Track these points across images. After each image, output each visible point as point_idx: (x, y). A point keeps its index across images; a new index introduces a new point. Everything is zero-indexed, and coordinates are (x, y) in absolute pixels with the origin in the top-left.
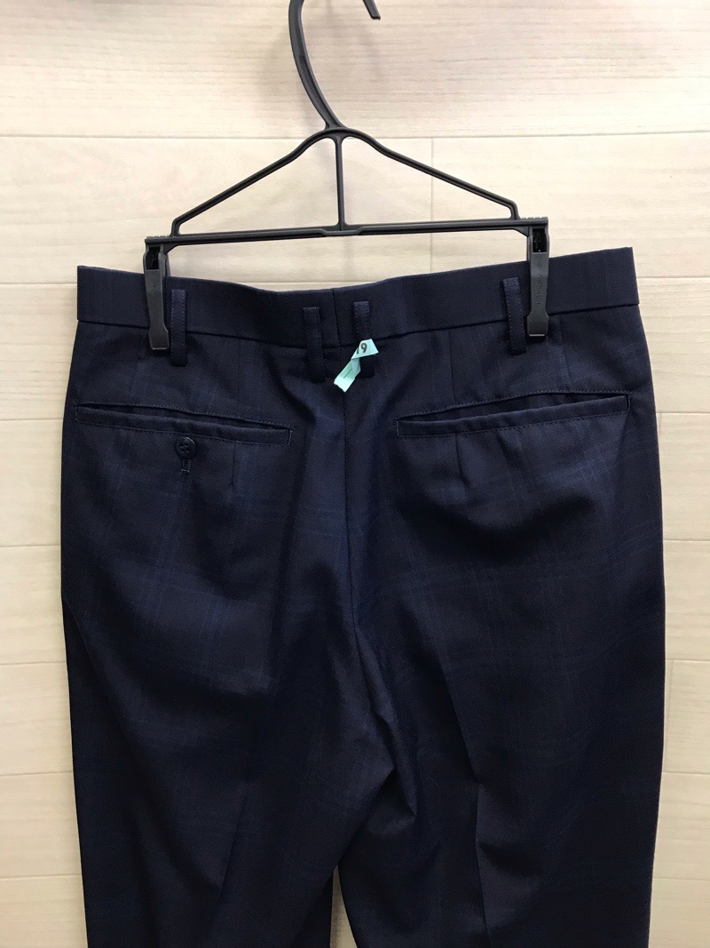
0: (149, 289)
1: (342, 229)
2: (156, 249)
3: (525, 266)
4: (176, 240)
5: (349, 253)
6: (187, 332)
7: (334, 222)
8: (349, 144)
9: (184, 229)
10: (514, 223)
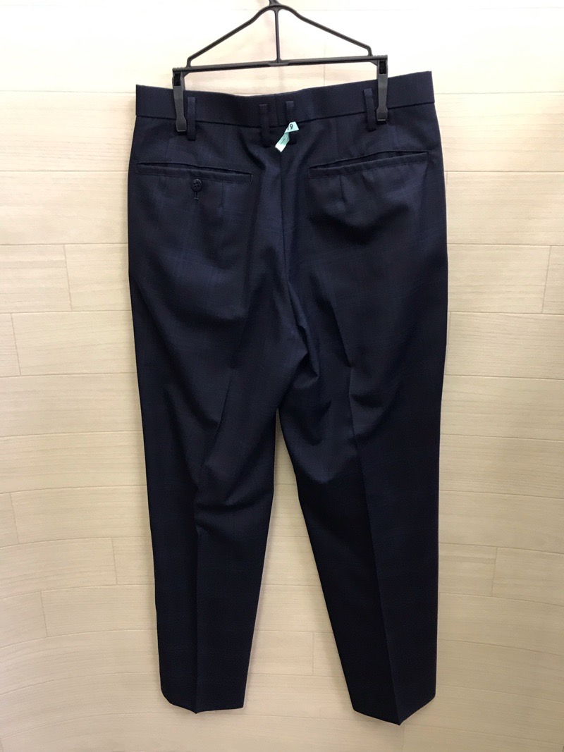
0: (176, 97)
1: (279, 62)
2: (178, 75)
3: (375, 82)
4: (189, 70)
5: (281, 77)
6: (196, 121)
7: (274, 58)
8: (282, 13)
9: (194, 63)
10: (370, 59)
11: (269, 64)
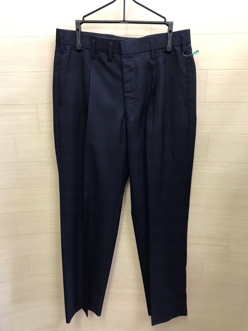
7: (122, 19)
11: (120, 22)
